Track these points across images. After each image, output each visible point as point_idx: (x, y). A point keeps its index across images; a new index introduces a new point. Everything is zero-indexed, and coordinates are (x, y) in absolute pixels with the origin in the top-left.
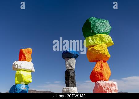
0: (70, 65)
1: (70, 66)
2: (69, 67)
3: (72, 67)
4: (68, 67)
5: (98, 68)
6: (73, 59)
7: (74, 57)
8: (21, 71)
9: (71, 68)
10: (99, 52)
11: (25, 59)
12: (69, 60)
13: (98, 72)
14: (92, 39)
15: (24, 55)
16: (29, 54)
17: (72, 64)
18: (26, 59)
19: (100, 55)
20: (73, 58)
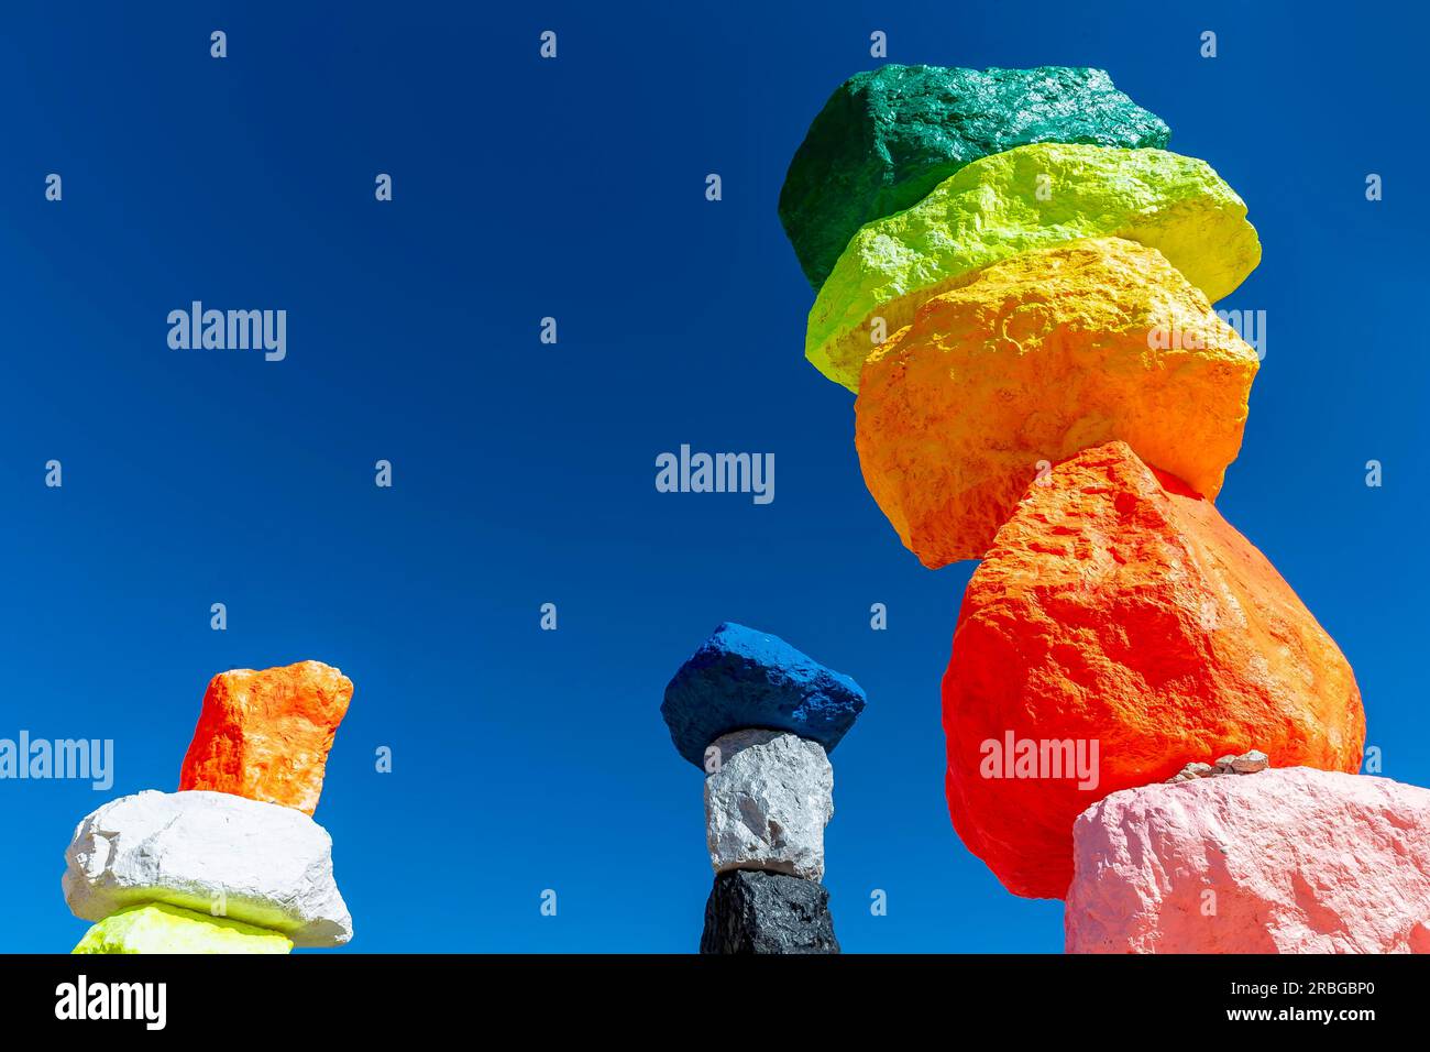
0: (751, 812)
1: (757, 829)
2: (743, 831)
3: (775, 829)
4: (732, 839)
5: (1067, 542)
6: (790, 745)
7: (799, 715)
8: (151, 912)
9: (763, 852)
10: (1036, 323)
11: (235, 769)
12: (742, 759)
13: (1081, 598)
14: (915, 239)
15: (235, 735)
16: (305, 725)
17: (776, 805)
18: (251, 771)
19: (1072, 368)
20: (791, 738)
